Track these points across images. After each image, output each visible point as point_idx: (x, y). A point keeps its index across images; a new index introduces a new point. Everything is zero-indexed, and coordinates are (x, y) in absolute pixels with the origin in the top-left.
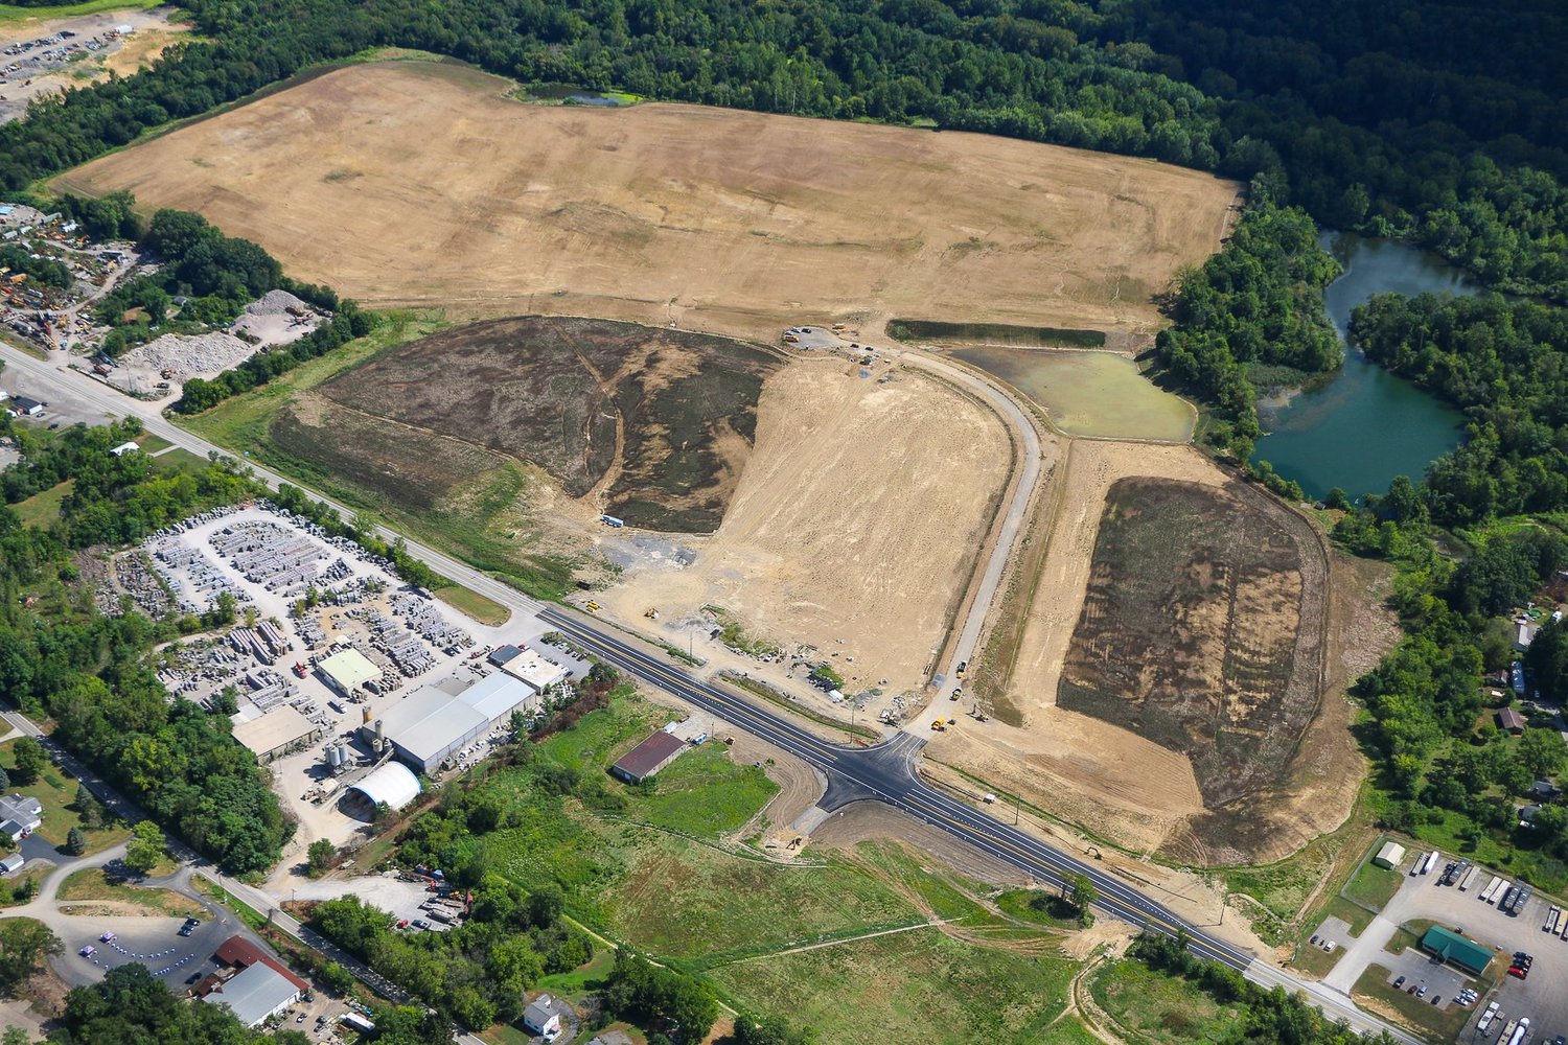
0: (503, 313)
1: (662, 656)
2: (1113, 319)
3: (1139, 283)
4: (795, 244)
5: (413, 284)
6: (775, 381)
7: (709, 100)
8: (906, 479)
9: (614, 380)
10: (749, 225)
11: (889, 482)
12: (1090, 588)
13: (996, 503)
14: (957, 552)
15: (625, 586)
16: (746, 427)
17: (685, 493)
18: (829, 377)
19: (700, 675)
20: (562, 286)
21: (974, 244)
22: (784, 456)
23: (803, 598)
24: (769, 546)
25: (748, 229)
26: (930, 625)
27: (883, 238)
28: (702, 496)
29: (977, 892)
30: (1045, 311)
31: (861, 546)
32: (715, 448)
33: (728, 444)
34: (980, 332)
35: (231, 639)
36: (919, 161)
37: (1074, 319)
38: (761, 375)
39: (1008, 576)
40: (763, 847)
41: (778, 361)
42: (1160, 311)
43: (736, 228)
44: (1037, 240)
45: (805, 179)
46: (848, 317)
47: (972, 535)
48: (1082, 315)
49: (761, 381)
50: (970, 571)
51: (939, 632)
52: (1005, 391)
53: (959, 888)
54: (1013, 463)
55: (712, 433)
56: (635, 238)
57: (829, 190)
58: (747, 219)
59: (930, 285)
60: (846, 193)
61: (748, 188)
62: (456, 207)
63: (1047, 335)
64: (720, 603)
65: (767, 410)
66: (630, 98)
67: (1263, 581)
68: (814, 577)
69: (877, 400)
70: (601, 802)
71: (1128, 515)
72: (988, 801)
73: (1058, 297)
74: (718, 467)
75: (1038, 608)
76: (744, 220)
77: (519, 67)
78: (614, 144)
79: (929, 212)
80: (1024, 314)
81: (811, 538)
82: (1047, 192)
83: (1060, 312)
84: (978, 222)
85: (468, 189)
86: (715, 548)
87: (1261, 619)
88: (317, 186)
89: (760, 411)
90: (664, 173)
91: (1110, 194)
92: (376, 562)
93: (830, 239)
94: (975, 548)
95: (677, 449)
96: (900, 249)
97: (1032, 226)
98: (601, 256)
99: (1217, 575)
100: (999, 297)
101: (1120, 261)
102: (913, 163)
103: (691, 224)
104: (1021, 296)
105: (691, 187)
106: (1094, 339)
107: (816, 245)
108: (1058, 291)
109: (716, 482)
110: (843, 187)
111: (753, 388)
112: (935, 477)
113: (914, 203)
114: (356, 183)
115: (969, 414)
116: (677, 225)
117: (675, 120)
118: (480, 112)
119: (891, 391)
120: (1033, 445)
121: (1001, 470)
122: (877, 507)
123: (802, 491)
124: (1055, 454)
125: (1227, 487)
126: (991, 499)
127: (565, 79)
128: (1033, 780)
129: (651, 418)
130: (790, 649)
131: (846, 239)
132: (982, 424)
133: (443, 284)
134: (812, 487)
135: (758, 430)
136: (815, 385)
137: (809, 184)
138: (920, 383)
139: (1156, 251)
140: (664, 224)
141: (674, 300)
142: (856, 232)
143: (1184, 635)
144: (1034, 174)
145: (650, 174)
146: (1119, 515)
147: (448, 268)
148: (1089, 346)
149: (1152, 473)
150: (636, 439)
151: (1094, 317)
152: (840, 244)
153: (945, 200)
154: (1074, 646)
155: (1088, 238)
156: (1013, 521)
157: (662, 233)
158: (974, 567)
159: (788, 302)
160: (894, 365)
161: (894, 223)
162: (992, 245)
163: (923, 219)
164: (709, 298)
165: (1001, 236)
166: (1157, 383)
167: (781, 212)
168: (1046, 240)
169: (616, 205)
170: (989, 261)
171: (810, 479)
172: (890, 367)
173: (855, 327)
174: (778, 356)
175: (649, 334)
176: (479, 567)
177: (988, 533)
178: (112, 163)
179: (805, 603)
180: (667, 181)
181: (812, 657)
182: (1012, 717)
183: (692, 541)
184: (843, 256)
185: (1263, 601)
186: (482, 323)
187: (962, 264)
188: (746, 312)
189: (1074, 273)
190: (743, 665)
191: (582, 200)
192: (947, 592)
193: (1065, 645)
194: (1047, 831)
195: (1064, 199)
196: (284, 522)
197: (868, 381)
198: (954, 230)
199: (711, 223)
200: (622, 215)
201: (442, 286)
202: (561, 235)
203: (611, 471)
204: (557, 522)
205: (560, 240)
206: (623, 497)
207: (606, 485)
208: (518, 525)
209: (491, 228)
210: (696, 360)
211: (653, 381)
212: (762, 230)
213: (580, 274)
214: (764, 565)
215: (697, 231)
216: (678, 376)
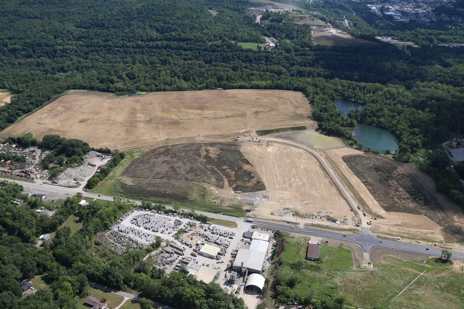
0: (156, 147)
1: (287, 224)
2: (304, 123)
3: (301, 115)
4: (216, 118)
5: (125, 144)
6: (242, 150)
7: (165, 90)
8: (297, 166)
9: (202, 157)
11: (294, 168)
12: (363, 182)
13: (323, 168)
14: (326, 181)
15: (258, 208)
16: (247, 162)
17: (249, 181)
18: (254, 147)
19: (301, 226)
20: (167, 137)
21: (258, 112)
22: (263, 167)
23: (305, 200)
24: (283, 190)
25: (202, 117)
26: (340, 200)
27: (236, 114)
28: (254, 181)
29: (421, 263)
30: (288, 124)
31: (304, 185)
32: (244, 169)
33: (246, 167)
34: (278, 131)
35: (165, 251)
36: (228, 97)
37: (295, 124)
38: (237, 149)
39: (344, 184)
40: (363, 267)
41: (238, 145)
42: (311, 120)
43: (199, 117)
44: (271, 109)
45: (205, 104)
46: (245, 132)
47: (325, 176)
49: (239, 151)
50: (334, 185)
51: (343, 201)
52: (297, 143)
53: (416, 263)
54: (316, 158)
55: (240, 165)
56: (175, 123)
57: (213, 105)
58: (200, 115)
59: (257, 122)
60: (218, 105)
61: (193, 108)
62: (122, 123)
63: (293, 129)
64: (287, 207)
65: (246, 157)
66: (144, 93)
67: (394, 172)
68: (301, 194)
69: (270, 150)
70: (313, 268)
71: (353, 164)
72: (399, 239)
73: (287, 120)
74: (250, 173)
75: (357, 190)
77: (110, 89)
78: (150, 103)
79: (241, 107)
80: (284, 125)
81: (291, 185)
82: (262, 99)
83: (291, 124)
84: (254, 107)
85: (121, 118)
86: (270, 193)
87: (402, 181)
88: (78, 124)
90: (169, 108)
91: (276, 97)
92: (187, 218)
93: (224, 116)
94: (329, 179)
95: (235, 171)
96: (242, 116)
97: (267, 106)
98: (170, 129)
99: (384, 173)
100: (275, 122)
101: (293, 111)
103: (186, 118)
104: (279, 121)
105: (178, 109)
106: (303, 128)
107: (221, 118)
109: (253, 177)
110: (216, 104)
111: (239, 153)
112: (303, 165)
113: (235, 105)
114: (89, 122)
115: (294, 149)
116: (183, 119)
117: (160, 96)
118: (108, 101)
119: (272, 147)
120: (316, 153)
121: (315, 160)
122: (297, 174)
123: (276, 175)
124: (323, 154)
125: (365, 154)
126: (320, 167)
127: (124, 91)
128: (402, 231)
129: (221, 165)
130: (315, 214)
131: (227, 115)
132: (300, 151)
133: (134, 142)
134: (278, 173)
135: (250, 162)
136: (252, 149)
137: (207, 105)
138: (276, 144)
139: (298, 108)
140: (180, 119)
141: (199, 136)
142: (229, 114)
143: (393, 188)
144: (256, 96)
145: (166, 108)
146: (351, 165)
147: (131, 138)
148: (303, 130)
149: (347, 154)
150: (223, 171)
151: (299, 123)
152: (227, 117)
153: (242, 104)
154: (375, 197)
155: (281, 107)
156: (331, 171)
157: (181, 121)
158: (334, 183)
159: (227, 131)
160: (266, 141)
161: (235, 110)
162: (262, 112)
164: (207, 134)
165: (262, 109)
166: (325, 135)
167: (206, 112)
168: (273, 109)
169: (164, 116)
170: (265, 115)
171: (275, 171)
173: (249, 134)
175: (200, 145)
176: (216, 213)
177: (329, 175)
178: (13, 128)
179: (306, 202)
180: (171, 109)
181: (323, 215)
182: (380, 217)
183: (263, 192)
184: (231, 119)
185: (398, 177)
186: (153, 150)
187: (259, 117)
188: (219, 135)
189: (286, 115)
190: (309, 221)
191: (154, 116)
192: (334, 190)
193: (372, 197)
194: (418, 242)
195: (268, 100)
196: (149, 213)
197: (264, 146)
198: (250, 110)
199: (191, 117)
200: (167, 118)
201: (134, 143)
202: (155, 125)
203: (224, 180)
204: (223, 196)
205: (156, 127)
206: (234, 186)
207: (226, 183)
208: (214, 199)
209: (135, 127)
210: (218, 149)
211: (212, 156)
212: (205, 116)
213: (169, 134)
214: (287, 194)
215: (190, 119)
216: (217, 153)
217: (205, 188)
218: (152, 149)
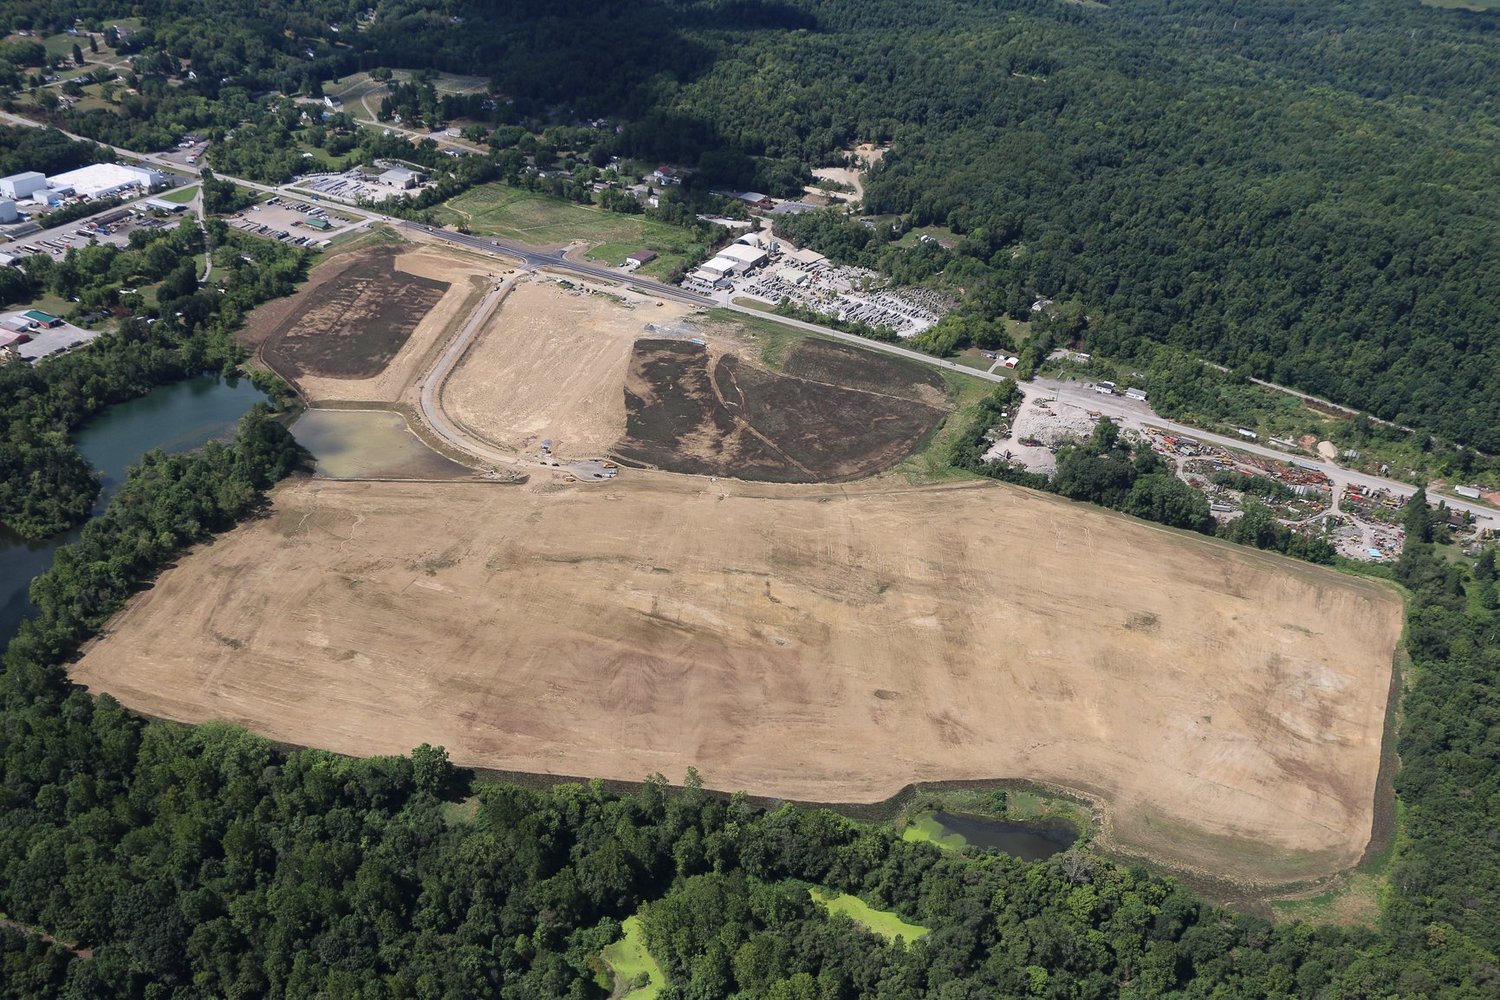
0: (861, 483)
1: (646, 291)
2: (319, 495)
3: (274, 531)
4: (622, 559)
5: (958, 505)
6: (616, 435)
8: (518, 373)
9: (739, 429)
10: (676, 582)
12: (417, 324)
13: (462, 360)
14: (490, 337)
15: (679, 316)
16: (631, 401)
17: (662, 360)
18: (576, 439)
19: (627, 285)
20: (827, 509)
21: (432, 568)
22: (601, 383)
24: (604, 336)
25: (675, 577)
26: (511, 306)
27: (530, 570)
28: (649, 358)
30: (381, 499)
31: (549, 337)
32: (650, 386)
33: (642, 389)
36: (479, 696)
37: (357, 493)
38: (629, 439)
41: (617, 451)
42: (271, 504)
43: (688, 578)
44: (361, 577)
45: (625, 656)
46: (562, 487)
47: (480, 345)
48: (349, 498)
49: (628, 434)
50: (485, 327)
51: (506, 303)
52: (436, 434)
54: (444, 384)
55: (654, 395)
56: (788, 561)
57: (592, 638)
58: (678, 591)
59: (485, 520)
60: (573, 634)
61: (690, 636)
64: (625, 311)
65: (621, 414)
68: (575, 322)
69: (538, 424)
71: (376, 358)
73: (364, 513)
74: (644, 374)
75: (449, 317)
76: (682, 589)
78: (885, 704)
79: (476, 608)
81: (578, 340)
82: (326, 649)
83: (366, 499)
84: (422, 598)
86: (634, 333)
87: (325, 316)
89: (625, 412)
90: (796, 653)
91: (246, 651)
93: (586, 567)
94: (479, 339)
95: (675, 384)
96: (513, 558)
97: (360, 596)
98: (809, 541)
99: (337, 331)
100: (420, 511)
101: (283, 555)
102: (488, 691)
103: (738, 580)
104: (400, 512)
105: (758, 635)
107: (600, 559)
108: (361, 518)
109: (644, 366)
110: (577, 644)
111: (633, 429)
112: (500, 374)
113: (492, 622)
114: (1120, 615)
115: (468, 417)
116: (751, 578)
119: (526, 431)
120: (426, 396)
121: (453, 381)
122: (540, 357)
123: (587, 364)
124: (412, 391)
125: (300, 375)
126: (464, 364)
129: (701, 403)
130: (584, 296)
131: (568, 568)
132: (459, 410)
134: (581, 365)
135: (623, 399)
136: (586, 433)
137: (618, 646)
138: (503, 439)
139: (236, 567)
140: (766, 579)
141: (721, 498)
142: (558, 577)
143: (373, 307)
144: (330, 681)
145: (811, 652)
146: (383, 357)
149: (348, 382)
150: (705, 387)
151: (337, 496)
152: (575, 561)
153: (454, 630)
155: (303, 581)
156: (454, 350)
157: (763, 568)
158: (482, 329)
159: (618, 499)
160: (523, 451)
161: (517, 592)
162: (414, 567)
163: (484, 599)
164: (690, 501)
165: (399, 579)
167: (643, 602)
168: (352, 576)
169: (827, 602)
170: (421, 548)
171: (583, 370)
172: (527, 449)
173: (556, 481)
174: (618, 456)
175: (730, 472)
177: (471, 344)
180: (791, 643)
181: (572, 291)
182: (474, 279)
183: (647, 336)
184: (571, 548)
186: (872, 474)
187: (451, 542)
189: (338, 538)
190: (607, 289)
191: (868, 607)
192: (499, 319)
193: (439, 304)
195: (308, 639)
197: (545, 438)
198: (451, 585)
199: (716, 583)
200: (813, 585)
201: (931, 504)
202: (862, 561)
203: (713, 369)
204: (732, 342)
205: (859, 555)
206: (698, 356)
207: (712, 363)
208: (753, 341)
209: (936, 567)
210: (683, 448)
211: (710, 430)
212: (662, 576)
213: (818, 521)
214: (604, 327)
215: (727, 571)
216: (693, 435)
217: (765, 359)
218: (874, 479)
